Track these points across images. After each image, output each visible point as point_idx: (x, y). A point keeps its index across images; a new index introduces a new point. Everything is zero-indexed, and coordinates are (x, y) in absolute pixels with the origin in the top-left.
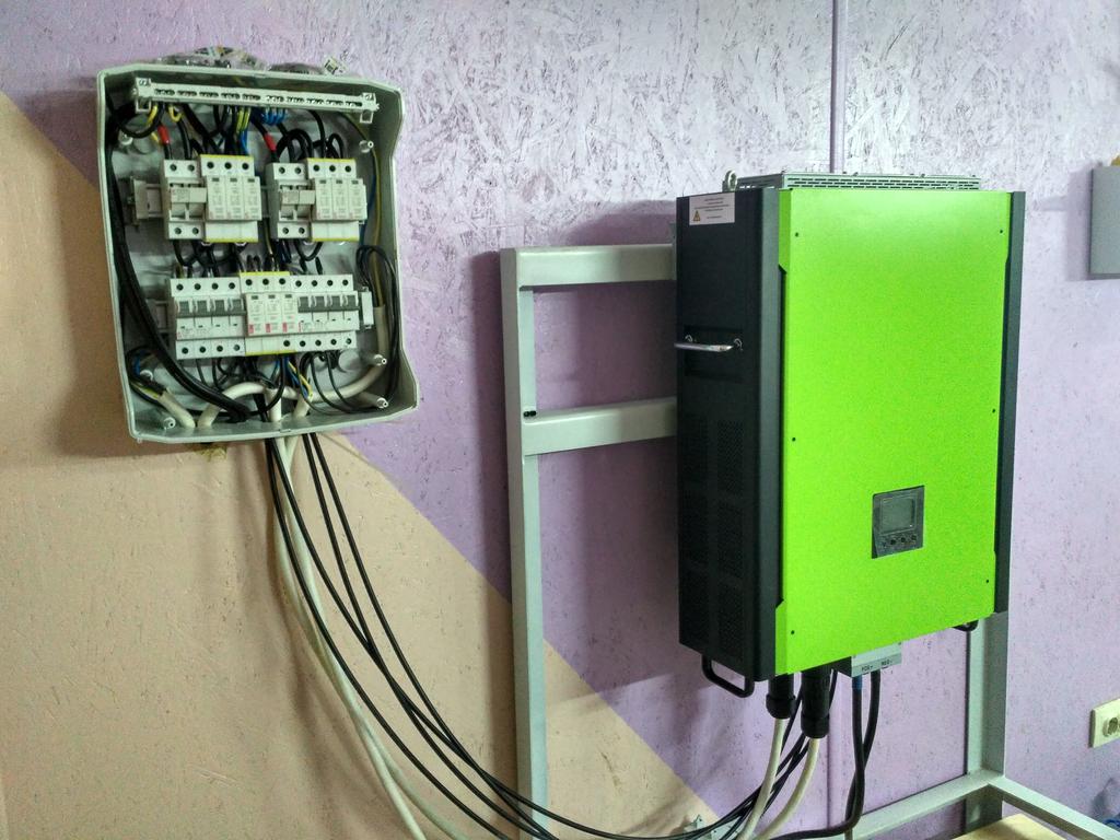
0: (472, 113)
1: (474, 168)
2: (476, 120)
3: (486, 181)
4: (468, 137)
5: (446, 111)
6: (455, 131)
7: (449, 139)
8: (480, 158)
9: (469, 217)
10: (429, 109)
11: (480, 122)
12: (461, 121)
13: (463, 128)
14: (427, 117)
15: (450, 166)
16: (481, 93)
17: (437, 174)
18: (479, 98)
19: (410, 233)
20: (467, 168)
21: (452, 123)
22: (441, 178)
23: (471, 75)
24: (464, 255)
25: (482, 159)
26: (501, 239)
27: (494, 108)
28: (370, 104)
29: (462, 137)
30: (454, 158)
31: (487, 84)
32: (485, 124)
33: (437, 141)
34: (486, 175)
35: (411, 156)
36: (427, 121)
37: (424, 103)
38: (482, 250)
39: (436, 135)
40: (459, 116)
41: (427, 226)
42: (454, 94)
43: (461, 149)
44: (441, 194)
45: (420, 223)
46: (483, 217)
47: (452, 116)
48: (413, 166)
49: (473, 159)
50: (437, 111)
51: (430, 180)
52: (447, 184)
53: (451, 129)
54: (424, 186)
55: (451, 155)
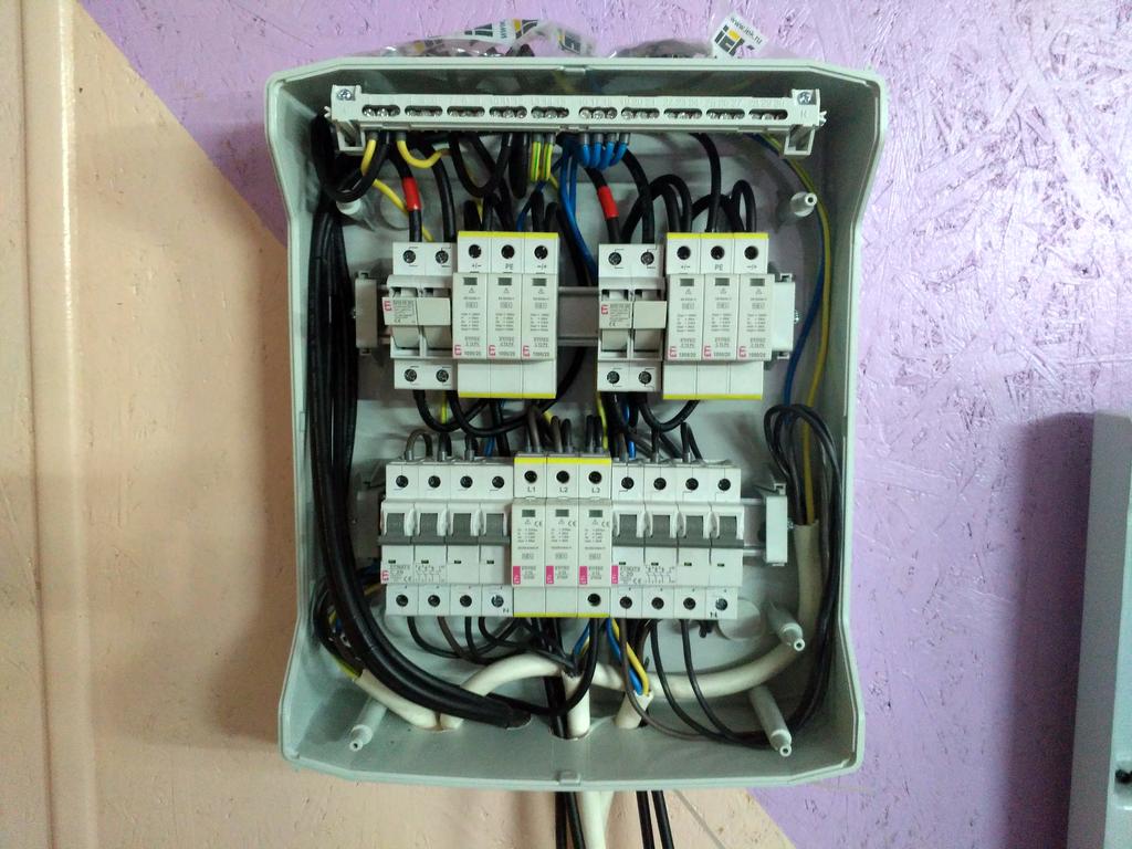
0: (1056, 126)
1: (1050, 239)
2: (1064, 140)
3: (1076, 267)
4: (1042, 176)
5: (997, 124)
6: (1012, 165)
7: (999, 181)
8: (1067, 219)
9: (1029, 342)
10: (957, 124)
11: (1073, 144)
12: (1027, 145)
13: (1031, 159)
14: (952, 139)
15: (995, 238)
16: (1080, 85)
17: (963, 253)
18: (1075, 95)
19: (892, 373)
20: (1034, 239)
21: (1008, 149)
22: (972, 262)
23: (1058, 50)
24: (1010, 417)
25: (1070, 220)
26: (1100, 384)
27: (1108, 115)
28: (805, 112)
29: (1029, 176)
30: (1005, 221)
31: (1094, 67)
32: (1084, 148)
33: (970, 187)
34: (1076, 251)
35: (911, 219)
36: (952, 149)
37: (948, 112)
38: (1052, 408)
39: (970, 175)
40: (1026, 134)
41: (930, 360)
42: (1018, 90)
43: (1025, 201)
44: (970, 293)
45: (918, 352)
46: (1060, 341)
47: (1007, 134)
48: (911, 239)
49: (1050, 220)
50: (976, 126)
51: (948, 267)
52: (985, 273)
53: (1004, 162)
54: (934, 277)
55: (999, 214)
